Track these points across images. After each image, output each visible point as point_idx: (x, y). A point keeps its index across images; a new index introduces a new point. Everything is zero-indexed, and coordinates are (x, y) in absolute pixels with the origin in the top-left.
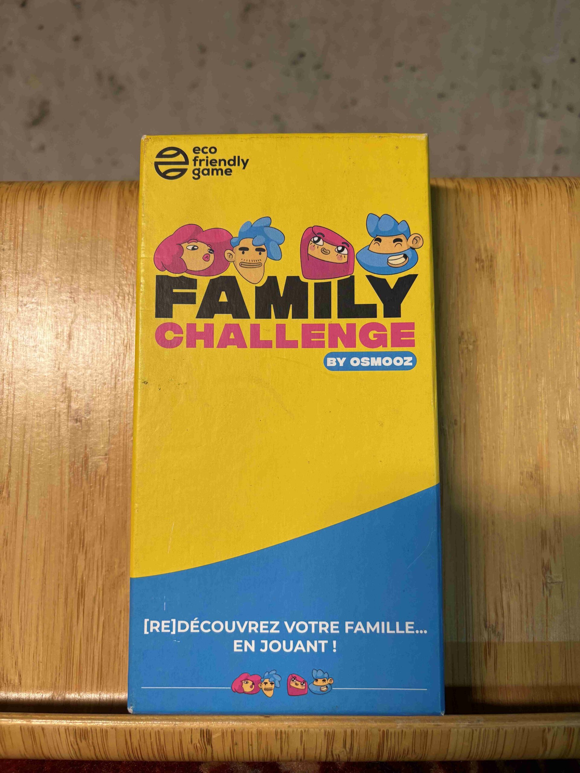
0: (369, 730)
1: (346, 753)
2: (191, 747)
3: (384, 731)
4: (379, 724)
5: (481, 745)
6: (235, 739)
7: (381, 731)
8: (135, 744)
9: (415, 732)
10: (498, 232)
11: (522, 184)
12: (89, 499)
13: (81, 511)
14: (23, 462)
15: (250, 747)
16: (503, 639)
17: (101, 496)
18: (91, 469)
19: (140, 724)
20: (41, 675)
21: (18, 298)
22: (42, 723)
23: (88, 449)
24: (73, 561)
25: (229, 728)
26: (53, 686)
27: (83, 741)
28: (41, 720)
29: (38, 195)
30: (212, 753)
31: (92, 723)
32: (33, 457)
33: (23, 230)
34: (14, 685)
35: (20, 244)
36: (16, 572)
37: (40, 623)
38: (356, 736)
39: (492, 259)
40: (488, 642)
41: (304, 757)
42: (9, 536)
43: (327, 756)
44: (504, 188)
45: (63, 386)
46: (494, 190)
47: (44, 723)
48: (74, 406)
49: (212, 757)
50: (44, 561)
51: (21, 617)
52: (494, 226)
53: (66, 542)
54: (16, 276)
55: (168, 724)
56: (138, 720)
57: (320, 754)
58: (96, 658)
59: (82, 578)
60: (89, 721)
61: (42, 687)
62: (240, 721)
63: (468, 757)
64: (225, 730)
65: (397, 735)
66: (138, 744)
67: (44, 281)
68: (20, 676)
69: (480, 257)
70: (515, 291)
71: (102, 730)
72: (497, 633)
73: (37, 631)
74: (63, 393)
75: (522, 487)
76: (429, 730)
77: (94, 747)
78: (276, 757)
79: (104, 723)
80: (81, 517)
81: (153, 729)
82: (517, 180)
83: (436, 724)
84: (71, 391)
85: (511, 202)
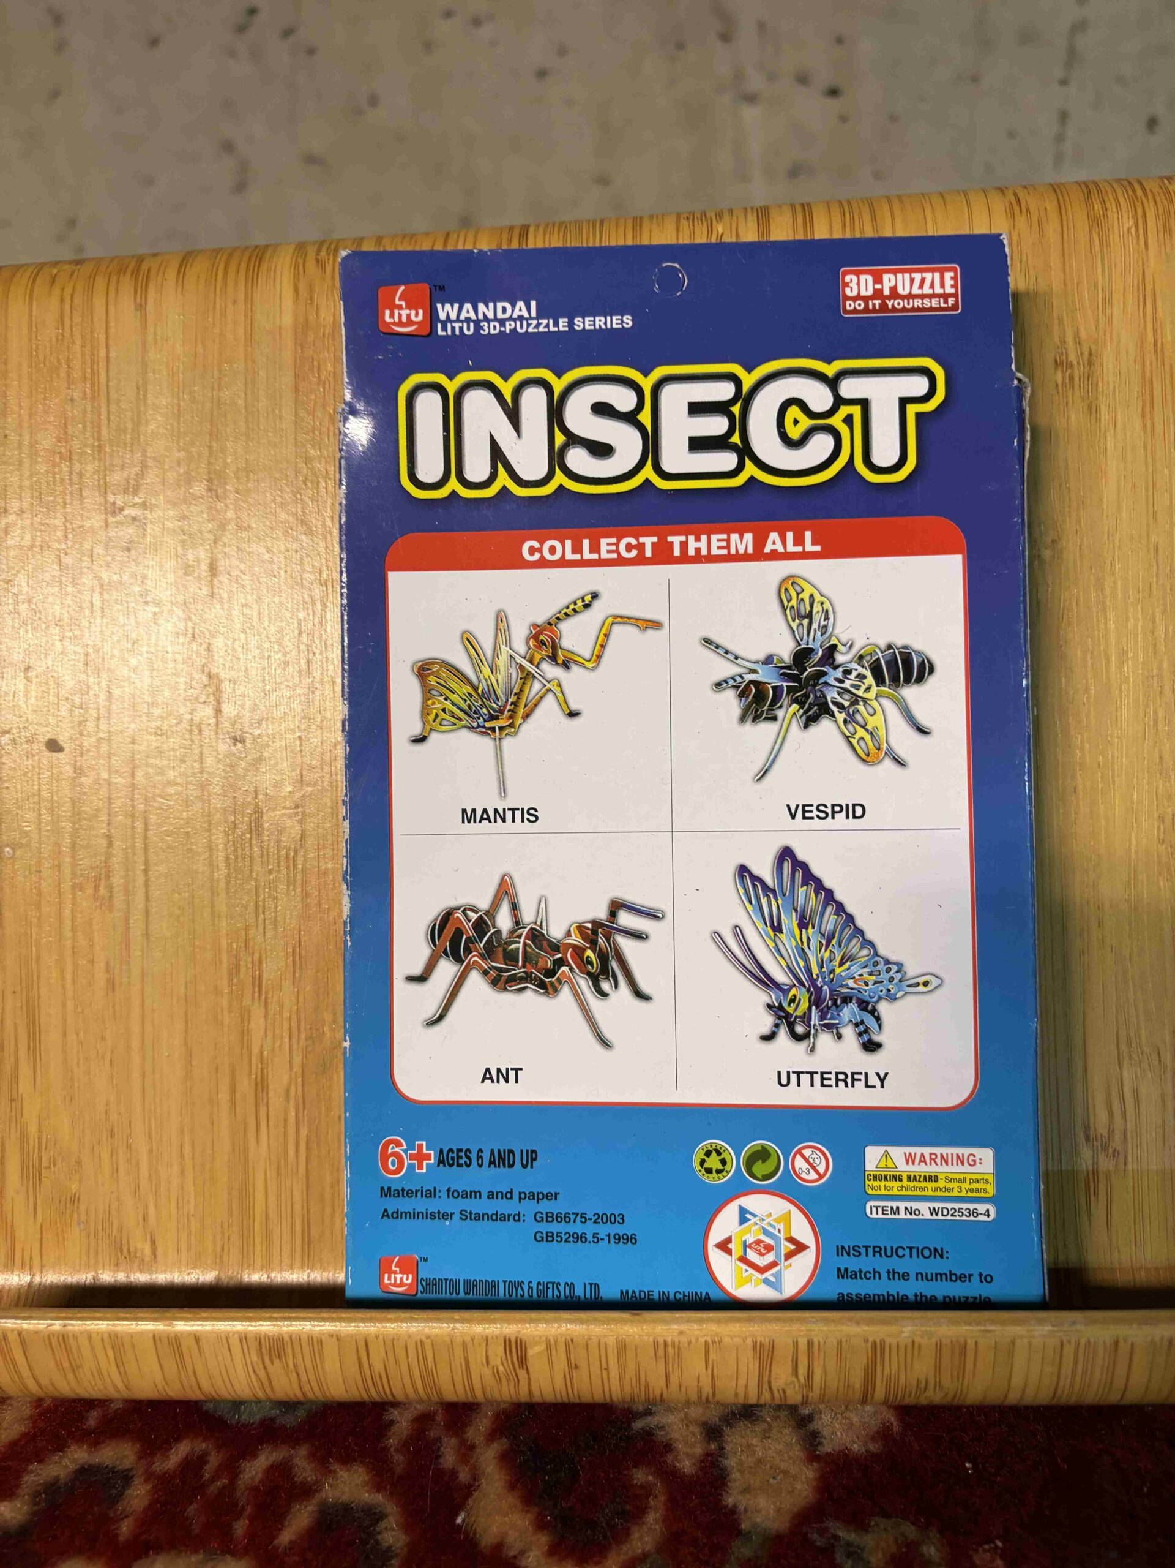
0: (844, 1340)
1: (799, 1386)
2: (487, 1371)
3: (875, 1343)
4: (866, 1328)
5: (1079, 1372)
6: (572, 1357)
7: (870, 1344)
8: (378, 1366)
9: (939, 1346)
10: (1104, 299)
11: (1156, 190)
12: (267, 895)
13: (252, 921)
14: (133, 828)
15: (605, 1374)
16: (1125, 1164)
17: (291, 888)
18: (268, 836)
19: (386, 1327)
20: (193, 1241)
21: (105, 498)
22: (195, 1328)
23: (261, 797)
24: (242, 1021)
25: (562, 1335)
26: (218, 1261)
27: (277, 1362)
28: (192, 1323)
29: (133, 282)
30: (529, 1384)
31: (291, 1325)
32: (153, 819)
33: (108, 357)
34: (143, 1260)
35: (104, 389)
36: (135, 1044)
37: (187, 1139)
38: (819, 1353)
39: (1091, 360)
40: (1093, 1171)
41: (714, 1394)
42: (117, 971)
43: (760, 1393)
44: (1118, 203)
45: (203, 672)
46: (1096, 208)
47: (199, 1328)
48: (228, 710)
49: (530, 1392)
50: (187, 1022)
51: (150, 1128)
52: (1096, 287)
53: (225, 982)
54: (99, 452)
55: (440, 1328)
56: (381, 1321)
57: (746, 1387)
58: (298, 1207)
59: (262, 1053)
60: (286, 1323)
61: (196, 1263)
62: (582, 1322)
63: (1053, 1398)
64: (552, 1340)
65: (902, 1349)
66: (382, 1365)
67: (154, 459)
68: (153, 1242)
69: (1064, 358)
70: (1145, 427)
71: (311, 1339)
72: (1111, 1150)
73: (182, 1155)
74: (205, 686)
75: (1163, 847)
76: (969, 1341)
77: (298, 1374)
78: (658, 1393)
79: (314, 1326)
80: (252, 932)
81: (410, 1336)
82: (1144, 183)
83: (983, 1328)
84: (221, 681)
85: (1133, 231)
